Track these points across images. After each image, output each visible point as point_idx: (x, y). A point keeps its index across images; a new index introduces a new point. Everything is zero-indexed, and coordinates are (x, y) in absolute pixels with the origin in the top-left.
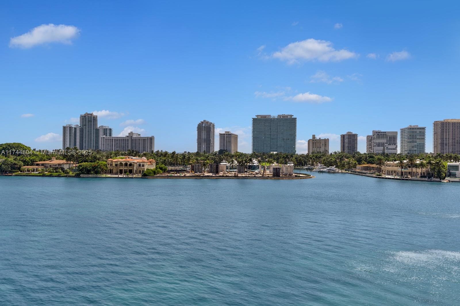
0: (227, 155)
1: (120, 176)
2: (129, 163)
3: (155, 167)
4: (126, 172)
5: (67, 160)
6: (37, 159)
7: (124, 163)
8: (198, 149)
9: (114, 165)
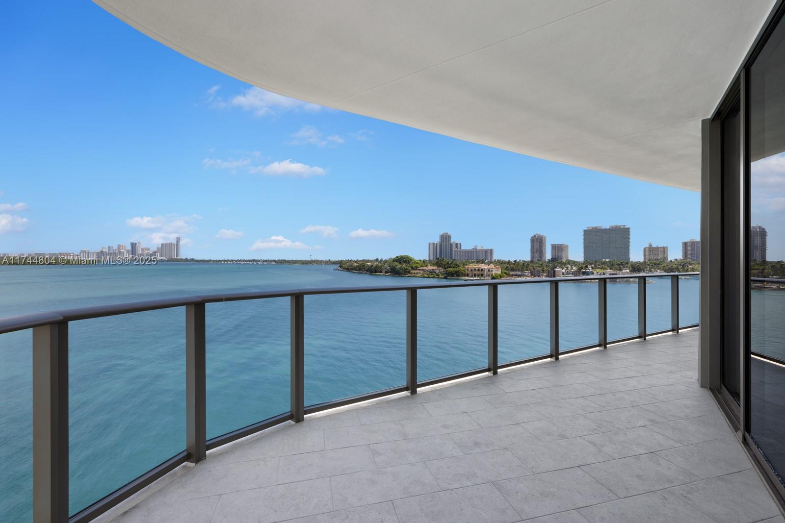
0: (560, 263)
1: (475, 278)
2: (480, 269)
3: (500, 272)
4: (478, 276)
5: (438, 267)
6: (419, 266)
7: (477, 269)
8: (531, 258)
9: (470, 270)
